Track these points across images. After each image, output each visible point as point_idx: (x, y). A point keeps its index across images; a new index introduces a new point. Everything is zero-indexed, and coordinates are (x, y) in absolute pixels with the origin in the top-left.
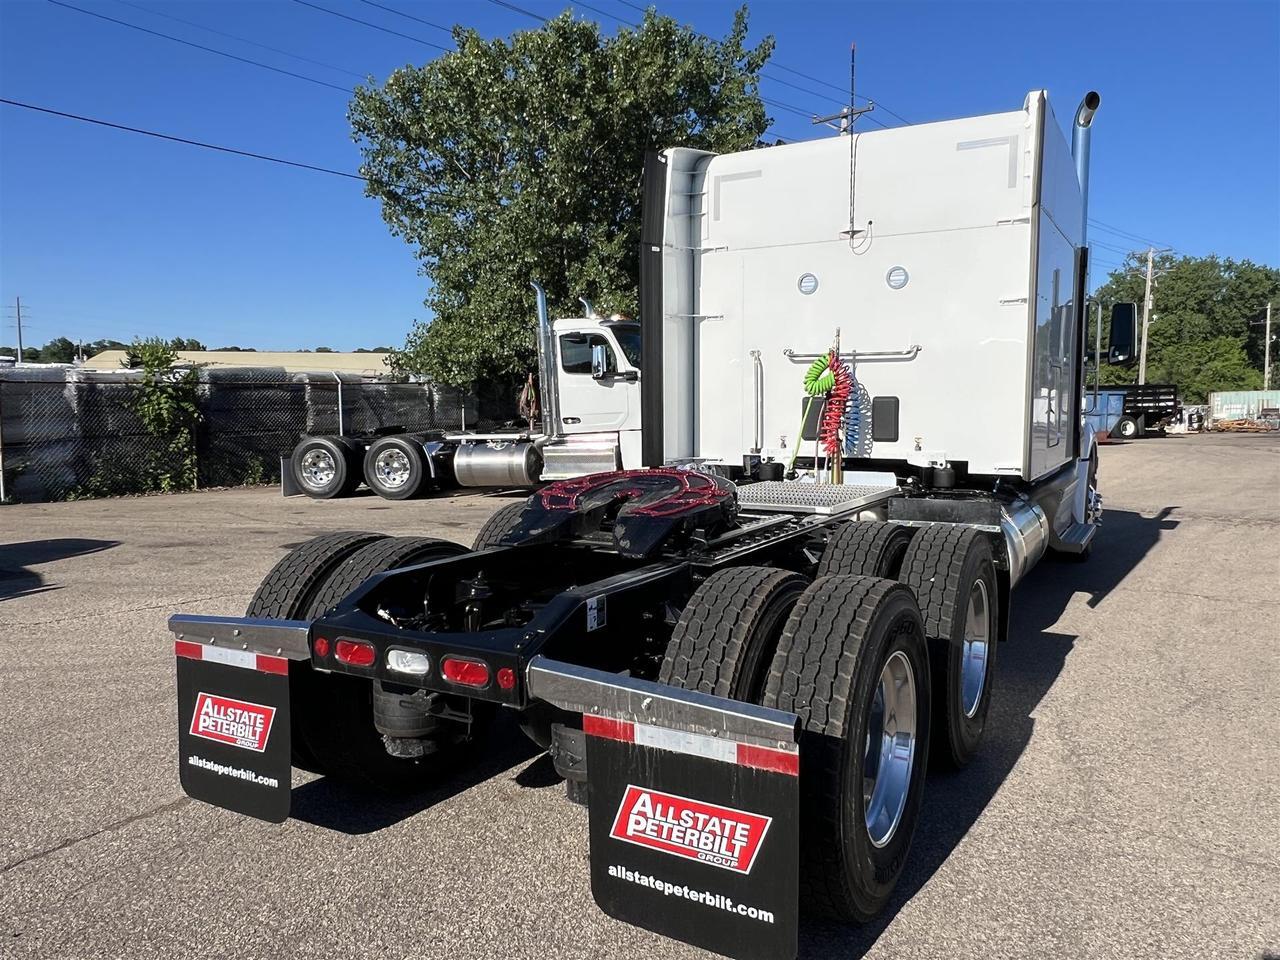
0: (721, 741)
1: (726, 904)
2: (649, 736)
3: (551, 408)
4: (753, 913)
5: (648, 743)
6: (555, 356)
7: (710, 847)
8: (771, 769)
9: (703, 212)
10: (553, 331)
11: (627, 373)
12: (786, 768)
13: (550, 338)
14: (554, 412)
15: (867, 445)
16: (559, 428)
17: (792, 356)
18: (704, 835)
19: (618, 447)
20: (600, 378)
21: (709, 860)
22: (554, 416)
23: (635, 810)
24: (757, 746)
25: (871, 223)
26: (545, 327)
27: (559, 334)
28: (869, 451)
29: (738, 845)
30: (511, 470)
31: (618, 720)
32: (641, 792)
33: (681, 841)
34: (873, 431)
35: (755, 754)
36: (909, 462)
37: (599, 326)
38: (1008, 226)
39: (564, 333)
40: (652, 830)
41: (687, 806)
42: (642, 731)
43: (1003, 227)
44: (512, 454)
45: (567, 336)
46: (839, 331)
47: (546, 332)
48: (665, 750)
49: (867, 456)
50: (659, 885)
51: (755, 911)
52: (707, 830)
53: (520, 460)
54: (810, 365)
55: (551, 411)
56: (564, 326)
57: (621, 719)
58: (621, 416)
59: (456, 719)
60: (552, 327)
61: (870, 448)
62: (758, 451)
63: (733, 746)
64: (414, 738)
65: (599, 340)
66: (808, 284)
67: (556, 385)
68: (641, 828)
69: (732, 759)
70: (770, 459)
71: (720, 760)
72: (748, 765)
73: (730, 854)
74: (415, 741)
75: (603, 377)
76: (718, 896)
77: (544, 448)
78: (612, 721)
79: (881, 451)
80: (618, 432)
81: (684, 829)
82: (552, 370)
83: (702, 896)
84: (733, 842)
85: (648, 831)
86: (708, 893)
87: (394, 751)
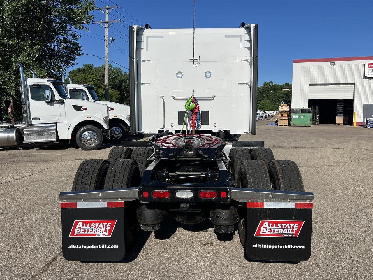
0: (291, 203)
1: (291, 247)
2: (268, 205)
3: (27, 114)
4: (299, 247)
5: (268, 207)
6: (28, 93)
7: (286, 232)
8: (305, 208)
9: (142, 48)
10: (27, 83)
11: (60, 100)
12: (309, 207)
13: (26, 86)
14: (28, 115)
15: (199, 126)
16: (31, 121)
17: (174, 98)
18: (284, 229)
19: (56, 129)
20: (49, 102)
21: (286, 236)
22: (29, 117)
23: (263, 227)
24: (302, 203)
25: (199, 57)
26: (24, 81)
27: (29, 84)
28: (200, 128)
29: (295, 230)
30: (8, 139)
31: (258, 202)
32: (264, 222)
33: (278, 233)
34: (201, 122)
35: (300, 205)
36: (212, 131)
37: (47, 82)
38: (240, 61)
39: (32, 84)
40: (268, 232)
41: (279, 223)
42: (266, 204)
43: (238, 61)
44: (8, 133)
45: (33, 85)
46: (194, 91)
47: (24, 83)
48: (273, 208)
49: (199, 129)
50: (270, 246)
51: (299, 246)
52: (285, 228)
53: (13, 135)
54: (186, 101)
55: (27, 115)
56: (31, 81)
57: (259, 202)
58: (57, 117)
59: (194, 211)
60: (26, 82)
61: (200, 127)
62: (163, 128)
63: (294, 204)
64: (156, 224)
65: (48, 87)
66: (179, 75)
67: (29, 104)
68: (264, 231)
69: (294, 207)
70: (167, 131)
71: (290, 208)
72: (298, 208)
73: (292, 233)
74: (156, 225)
75: (50, 102)
76: (288, 245)
77: (24, 130)
78: (256, 203)
79: (203, 128)
80: (56, 123)
81: (278, 229)
82: (27, 99)
83: (283, 246)
84: (293, 229)
85: (267, 232)
86: (285, 245)
87: (149, 230)
